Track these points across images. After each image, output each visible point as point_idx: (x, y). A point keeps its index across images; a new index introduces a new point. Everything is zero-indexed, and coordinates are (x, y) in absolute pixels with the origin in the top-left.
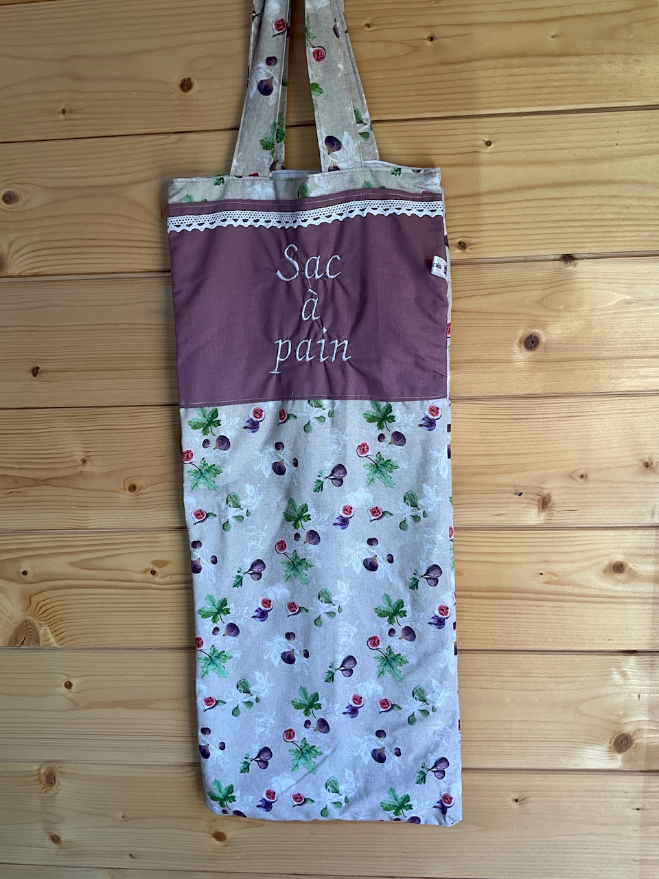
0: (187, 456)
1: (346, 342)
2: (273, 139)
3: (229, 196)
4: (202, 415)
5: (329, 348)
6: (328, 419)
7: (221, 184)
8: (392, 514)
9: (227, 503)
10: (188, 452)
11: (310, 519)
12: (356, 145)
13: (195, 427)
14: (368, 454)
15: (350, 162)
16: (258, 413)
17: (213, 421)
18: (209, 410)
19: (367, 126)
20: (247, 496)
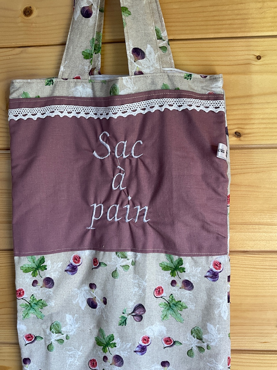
0: (20, 293)
1: (147, 208)
2: (92, 51)
3: (57, 94)
4: (32, 261)
5: (133, 212)
6: (131, 267)
7: (51, 85)
8: (181, 344)
9: (51, 330)
10: (20, 290)
11: (116, 347)
12: (156, 55)
13: (26, 271)
14: (162, 295)
15: (152, 69)
16: (77, 259)
17: (40, 266)
18: (38, 258)
19: (164, 42)
20: (66, 324)
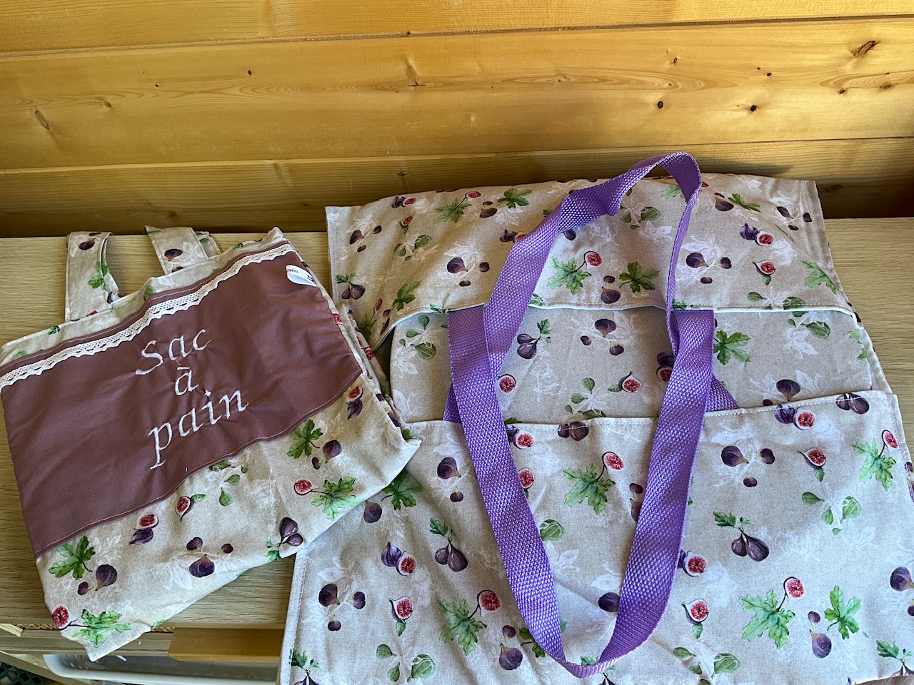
0: (60, 617)
1: (238, 393)
2: (100, 275)
3: (67, 337)
4: (68, 554)
5: (220, 409)
6: (243, 476)
7: (57, 332)
10: (58, 611)
12: (196, 247)
13: (61, 574)
14: (311, 489)
15: (193, 260)
16: (148, 519)
17: (85, 553)
18: (75, 543)
